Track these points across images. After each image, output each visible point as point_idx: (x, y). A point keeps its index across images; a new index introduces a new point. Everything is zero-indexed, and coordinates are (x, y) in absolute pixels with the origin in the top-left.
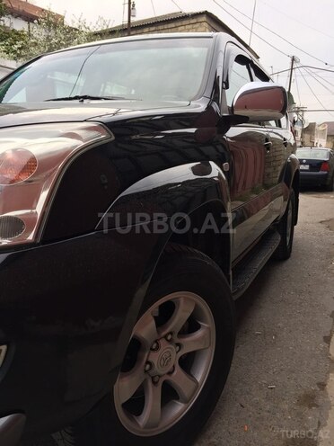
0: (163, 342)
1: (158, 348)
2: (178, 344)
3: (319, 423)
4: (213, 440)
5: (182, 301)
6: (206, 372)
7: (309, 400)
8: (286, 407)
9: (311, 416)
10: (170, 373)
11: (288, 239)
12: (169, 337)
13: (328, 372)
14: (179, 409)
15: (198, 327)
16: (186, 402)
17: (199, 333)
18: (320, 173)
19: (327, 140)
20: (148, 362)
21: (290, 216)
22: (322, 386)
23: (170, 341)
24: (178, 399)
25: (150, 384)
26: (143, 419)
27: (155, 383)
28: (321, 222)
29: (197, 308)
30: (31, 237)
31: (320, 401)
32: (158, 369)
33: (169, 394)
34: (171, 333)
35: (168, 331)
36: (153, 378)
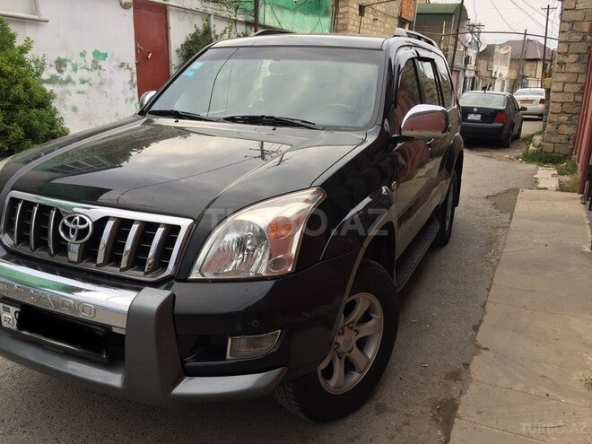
0: (346, 329)
1: (343, 333)
2: (356, 331)
3: (461, 392)
4: (379, 401)
5: (361, 299)
6: (375, 351)
7: (455, 376)
8: (436, 380)
9: (455, 387)
10: (350, 351)
11: (448, 223)
12: (351, 325)
13: (473, 355)
14: (356, 377)
15: (370, 318)
16: (361, 372)
17: (372, 323)
18: (494, 125)
19: (510, 68)
20: (336, 343)
21: (451, 198)
22: (467, 365)
23: (351, 328)
24: (354, 370)
25: (337, 358)
26: (333, 382)
27: (340, 358)
28: (487, 197)
29: (372, 304)
30: (290, 270)
31: (463, 377)
32: (342, 348)
33: (349, 366)
34: (352, 322)
35: (350, 321)
36: (338, 354)
